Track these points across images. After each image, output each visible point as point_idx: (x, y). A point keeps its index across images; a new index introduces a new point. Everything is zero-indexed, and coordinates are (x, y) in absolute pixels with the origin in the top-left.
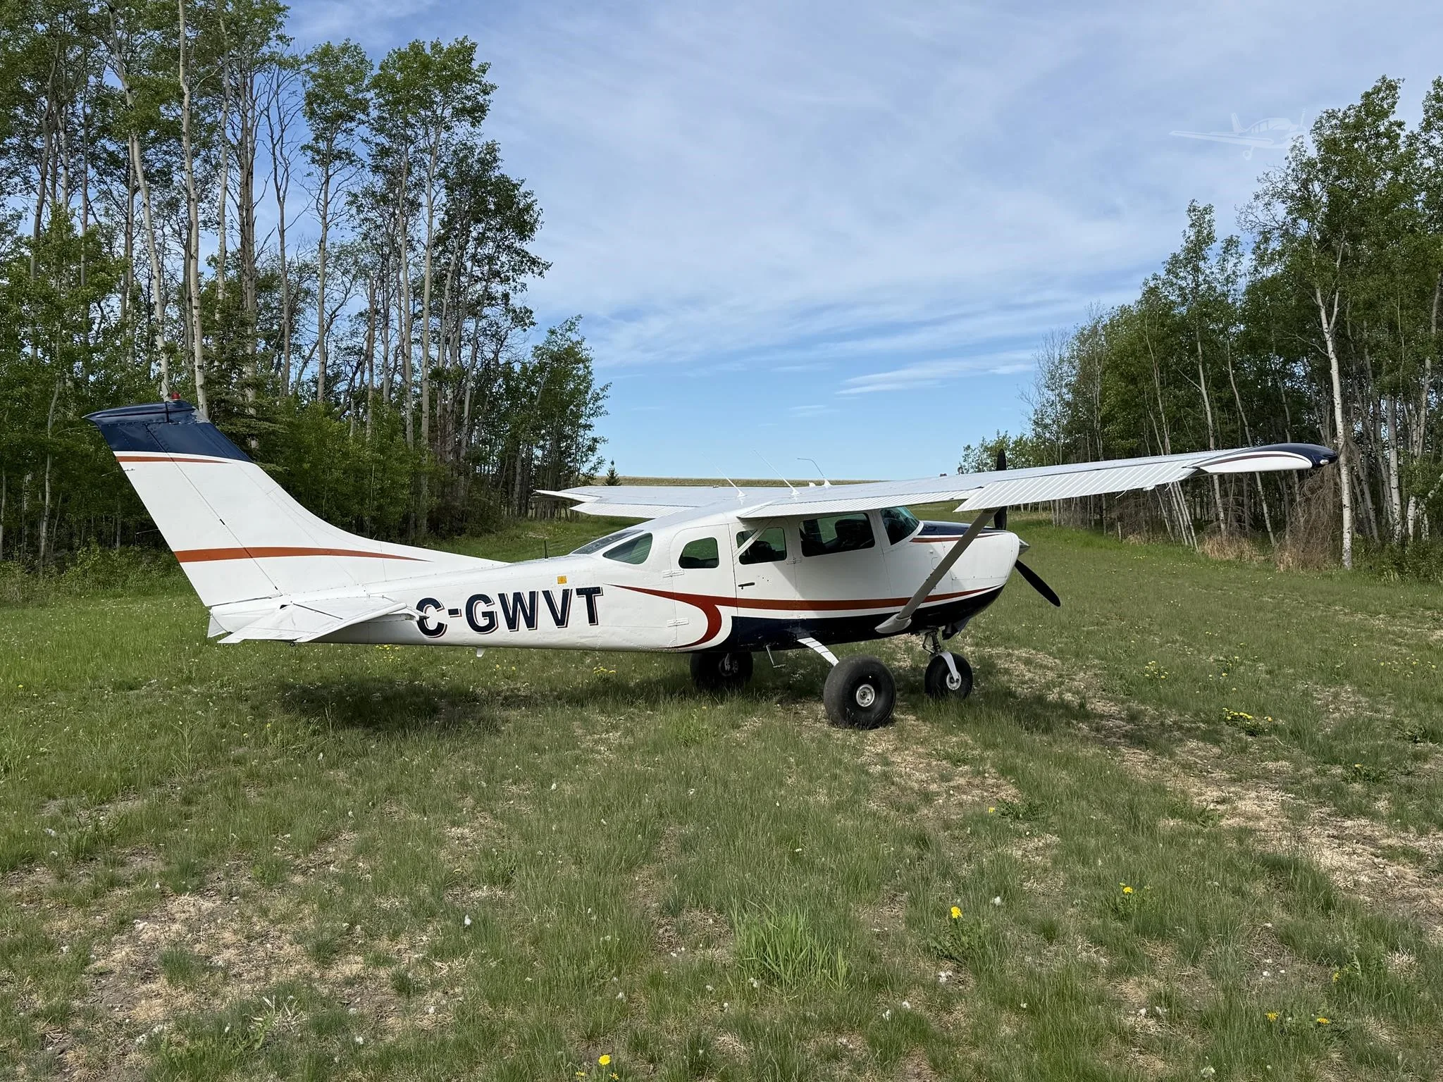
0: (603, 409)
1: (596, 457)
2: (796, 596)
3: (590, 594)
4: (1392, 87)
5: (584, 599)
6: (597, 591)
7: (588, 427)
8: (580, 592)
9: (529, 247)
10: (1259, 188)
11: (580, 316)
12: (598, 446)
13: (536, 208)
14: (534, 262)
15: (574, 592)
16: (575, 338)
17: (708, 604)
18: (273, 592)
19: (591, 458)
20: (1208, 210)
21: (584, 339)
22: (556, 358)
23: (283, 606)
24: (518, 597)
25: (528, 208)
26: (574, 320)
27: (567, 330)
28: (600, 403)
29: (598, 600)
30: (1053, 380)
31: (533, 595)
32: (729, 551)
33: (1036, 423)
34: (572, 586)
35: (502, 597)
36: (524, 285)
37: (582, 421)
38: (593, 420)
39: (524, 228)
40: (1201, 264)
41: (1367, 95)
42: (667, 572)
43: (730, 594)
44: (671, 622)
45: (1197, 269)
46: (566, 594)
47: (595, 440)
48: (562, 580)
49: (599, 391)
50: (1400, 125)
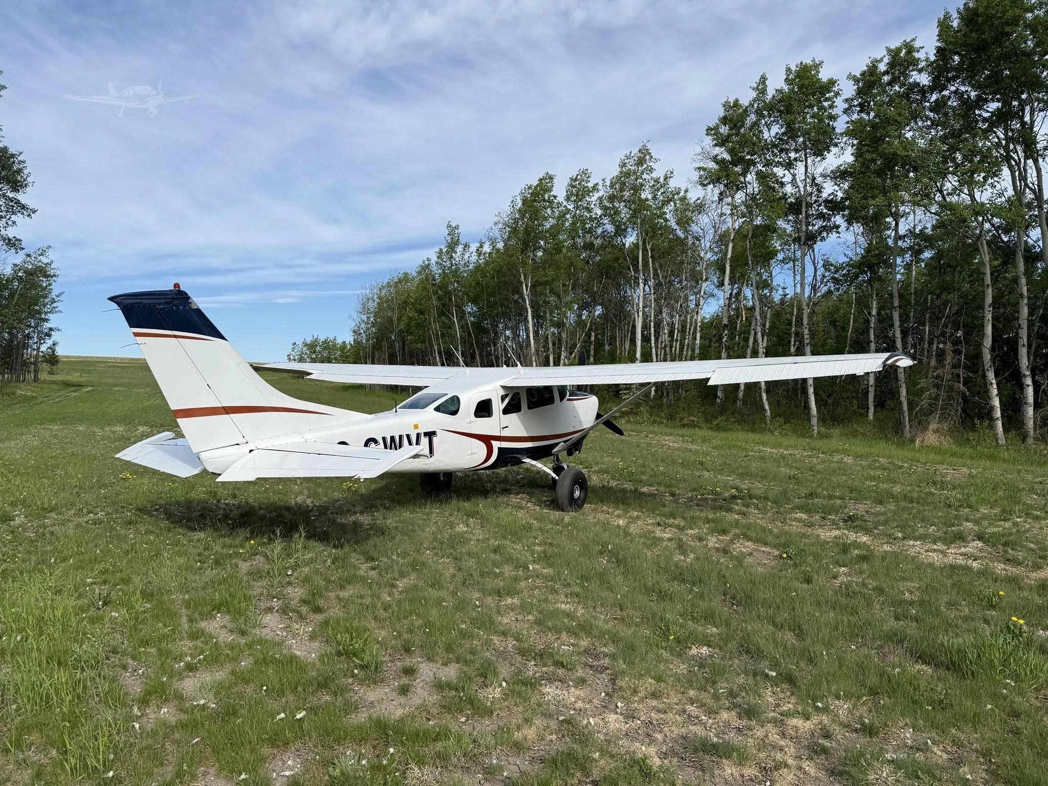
0: (57, 309)
1: (51, 340)
2: (524, 434)
3: (430, 435)
4: (551, 178)
5: (427, 439)
6: (434, 433)
7: (47, 320)
8: (426, 434)
9: (22, 197)
10: (496, 219)
11: (50, 246)
12: (53, 333)
13: (26, 172)
14: (24, 207)
15: (423, 435)
16: (45, 260)
17: (487, 440)
18: (242, 440)
19: (47, 341)
20: (457, 227)
21: (52, 262)
22: (30, 273)
23: (251, 451)
24: (392, 438)
25: (19, 171)
26: (45, 249)
27: (39, 255)
28: (55, 305)
29: (435, 439)
30: (365, 309)
31: (401, 437)
32: (498, 406)
33: (354, 332)
34: (422, 430)
35: (384, 439)
36: (14, 223)
37: (43, 316)
38: (50, 316)
39: (17, 185)
40: (454, 255)
41: (541, 180)
42: (468, 420)
43: (497, 433)
44: (469, 452)
45: (451, 257)
46: (418, 435)
47: (51, 329)
48: (416, 427)
49: (54, 297)
50: (555, 197)
